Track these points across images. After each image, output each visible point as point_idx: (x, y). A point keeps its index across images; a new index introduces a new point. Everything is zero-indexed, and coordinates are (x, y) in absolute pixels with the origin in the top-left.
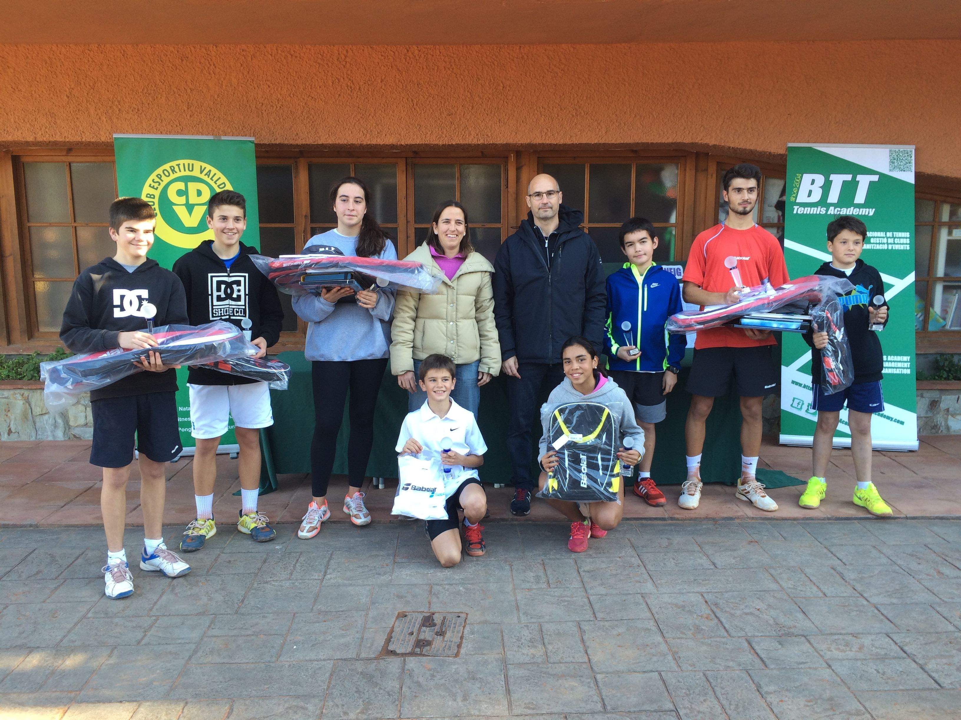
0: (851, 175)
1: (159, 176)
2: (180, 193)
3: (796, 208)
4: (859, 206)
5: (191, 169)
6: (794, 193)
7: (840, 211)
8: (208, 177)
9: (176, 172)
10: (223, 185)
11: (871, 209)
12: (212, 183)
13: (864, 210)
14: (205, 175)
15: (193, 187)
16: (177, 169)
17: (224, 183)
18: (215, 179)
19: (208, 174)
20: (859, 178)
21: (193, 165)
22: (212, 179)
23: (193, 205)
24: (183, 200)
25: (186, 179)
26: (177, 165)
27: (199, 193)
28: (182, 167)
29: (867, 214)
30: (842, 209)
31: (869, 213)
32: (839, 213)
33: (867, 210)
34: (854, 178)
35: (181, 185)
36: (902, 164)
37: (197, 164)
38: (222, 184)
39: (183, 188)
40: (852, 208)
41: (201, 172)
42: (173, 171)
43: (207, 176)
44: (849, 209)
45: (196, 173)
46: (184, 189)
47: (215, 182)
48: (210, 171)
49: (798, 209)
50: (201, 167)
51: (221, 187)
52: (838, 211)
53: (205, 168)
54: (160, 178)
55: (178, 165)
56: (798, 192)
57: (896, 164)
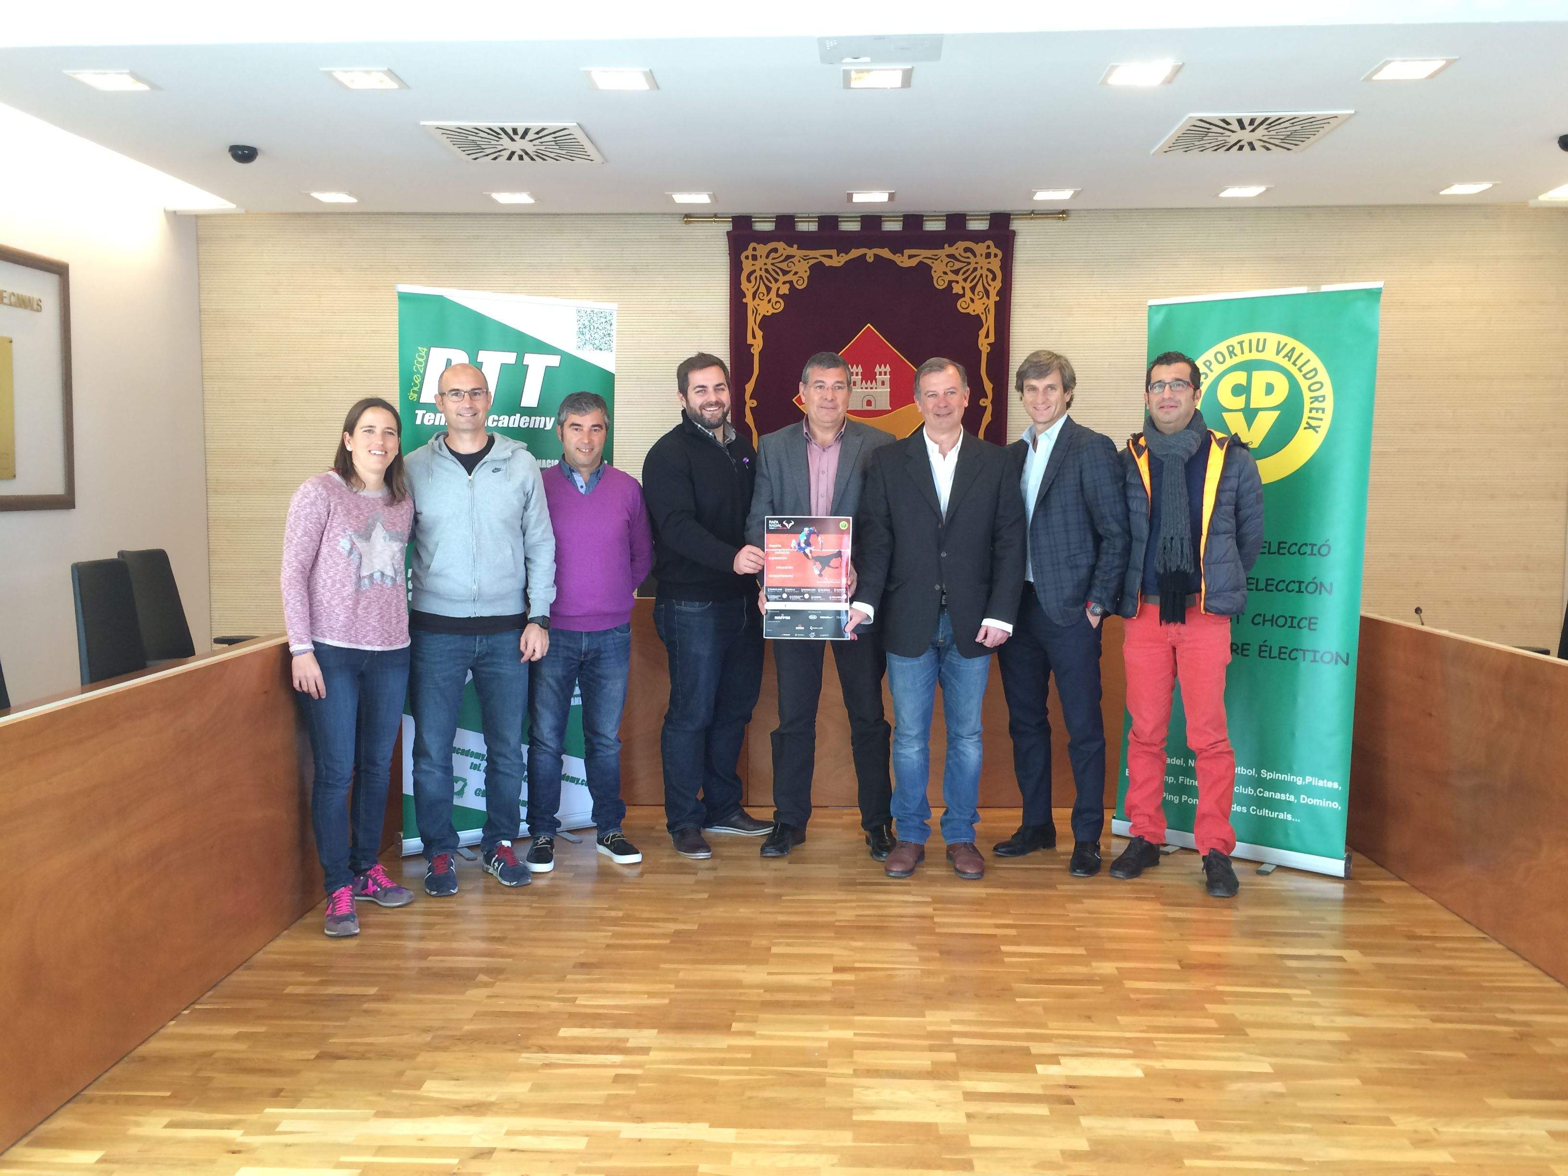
0: (515, 354)
1: (1208, 364)
2: (1238, 390)
3: (420, 413)
4: (529, 412)
5: (1260, 348)
6: (416, 385)
7: (498, 421)
8: (1289, 360)
9: (1236, 355)
10: (1313, 373)
11: (548, 419)
12: (1294, 370)
13: (538, 418)
14: (1284, 357)
15: (1260, 378)
16: (1238, 350)
17: (1315, 369)
18: (1299, 363)
19: (1288, 356)
20: (530, 359)
21: (1265, 340)
22: (1294, 364)
23: (1257, 410)
24: (1240, 402)
25: (1249, 367)
26: (1238, 343)
27: (1270, 389)
28: (1246, 346)
29: (542, 426)
30: (501, 418)
31: (545, 426)
32: (495, 424)
33: (543, 419)
34: (520, 358)
35: (1240, 377)
36: (596, 335)
37: (1273, 339)
38: (1311, 371)
39: (1244, 382)
40: (518, 415)
41: (1278, 353)
42: (1232, 353)
43: (1287, 359)
44: (512, 418)
45: (1269, 355)
46: (1245, 384)
47: (1300, 369)
48: (1293, 349)
49: (424, 415)
50: (1279, 342)
51: (1308, 376)
52: (494, 421)
53: (1286, 344)
54: (1209, 367)
55: (1241, 343)
56: (422, 383)
57: (588, 336)
